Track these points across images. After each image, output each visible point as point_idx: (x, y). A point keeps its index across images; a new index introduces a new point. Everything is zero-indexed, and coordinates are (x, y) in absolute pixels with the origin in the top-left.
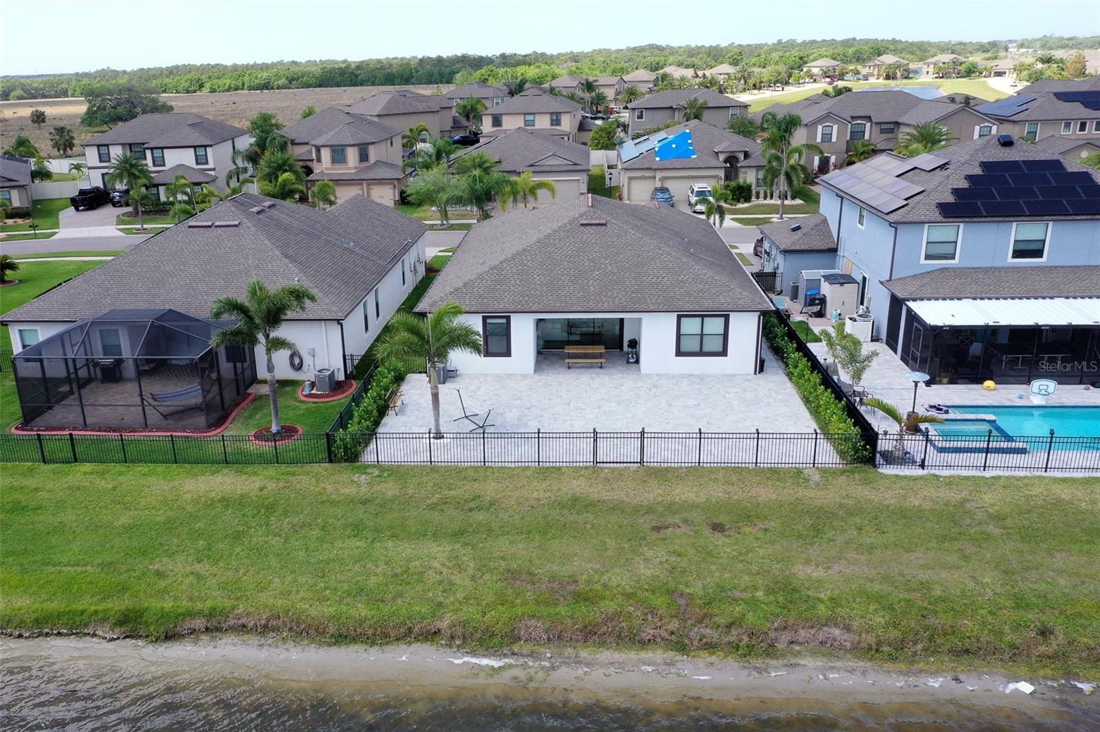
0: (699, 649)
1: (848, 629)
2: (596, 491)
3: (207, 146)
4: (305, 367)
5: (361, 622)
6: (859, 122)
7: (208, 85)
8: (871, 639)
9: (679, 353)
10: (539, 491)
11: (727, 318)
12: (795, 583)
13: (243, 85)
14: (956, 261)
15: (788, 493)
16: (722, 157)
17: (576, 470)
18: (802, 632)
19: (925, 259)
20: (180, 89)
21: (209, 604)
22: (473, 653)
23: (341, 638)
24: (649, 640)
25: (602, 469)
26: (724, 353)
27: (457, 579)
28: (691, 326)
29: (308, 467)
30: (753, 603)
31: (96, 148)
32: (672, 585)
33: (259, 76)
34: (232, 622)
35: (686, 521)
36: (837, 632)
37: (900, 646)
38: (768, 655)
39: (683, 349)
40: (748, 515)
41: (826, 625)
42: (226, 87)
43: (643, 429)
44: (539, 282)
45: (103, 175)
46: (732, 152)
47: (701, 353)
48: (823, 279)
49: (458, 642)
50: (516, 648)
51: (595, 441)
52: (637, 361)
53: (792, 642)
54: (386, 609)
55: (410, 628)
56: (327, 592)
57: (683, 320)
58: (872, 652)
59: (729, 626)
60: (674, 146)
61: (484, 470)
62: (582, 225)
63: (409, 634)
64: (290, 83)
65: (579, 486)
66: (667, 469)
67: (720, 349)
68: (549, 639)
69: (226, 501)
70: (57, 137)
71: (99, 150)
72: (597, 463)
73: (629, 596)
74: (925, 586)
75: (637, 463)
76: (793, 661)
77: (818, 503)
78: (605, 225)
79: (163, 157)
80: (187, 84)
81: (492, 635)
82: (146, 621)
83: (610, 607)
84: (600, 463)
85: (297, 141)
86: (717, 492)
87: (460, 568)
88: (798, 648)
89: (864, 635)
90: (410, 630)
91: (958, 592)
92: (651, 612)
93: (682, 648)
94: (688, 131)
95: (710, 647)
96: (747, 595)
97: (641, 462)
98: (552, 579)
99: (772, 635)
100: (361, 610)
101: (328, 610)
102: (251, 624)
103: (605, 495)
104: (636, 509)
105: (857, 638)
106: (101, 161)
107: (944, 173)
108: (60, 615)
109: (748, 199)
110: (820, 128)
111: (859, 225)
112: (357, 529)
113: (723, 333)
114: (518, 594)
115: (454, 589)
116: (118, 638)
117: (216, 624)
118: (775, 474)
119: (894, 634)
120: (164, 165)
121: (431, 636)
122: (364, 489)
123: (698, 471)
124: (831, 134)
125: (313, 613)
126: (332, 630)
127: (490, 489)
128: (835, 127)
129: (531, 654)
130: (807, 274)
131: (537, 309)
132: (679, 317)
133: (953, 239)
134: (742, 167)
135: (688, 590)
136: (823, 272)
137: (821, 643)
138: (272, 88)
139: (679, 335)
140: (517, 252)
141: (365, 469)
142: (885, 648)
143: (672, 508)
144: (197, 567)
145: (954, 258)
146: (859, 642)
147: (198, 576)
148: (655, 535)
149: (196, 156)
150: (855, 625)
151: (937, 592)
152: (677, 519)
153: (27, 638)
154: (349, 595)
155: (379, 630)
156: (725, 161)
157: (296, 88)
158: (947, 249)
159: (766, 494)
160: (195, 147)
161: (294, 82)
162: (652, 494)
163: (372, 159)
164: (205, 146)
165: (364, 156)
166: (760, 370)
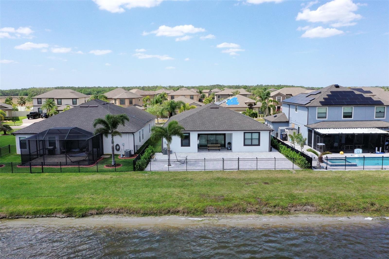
0: (266, 213)
1: (312, 206)
2: (225, 176)
3: (77, 98)
4: (120, 150)
5: (152, 209)
6: (288, 96)
8: (320, 208)
9: (245, 145)
10: (206, 176)
11: (259, 133)
12: (294, 194)
14: (327, 119)
15: (287, 175)
16: (247, 104)
17: (217, 171)
18: (298, 207)
19: (318, 118)
21: (97, 206)
22: (191, 217)
23: (145, 214)
24: (250, 212)
25: (226, 171)
26: (259, 145)
27: (184, 196)
28: (248, 136)
29: (126, 172)
30: (282, 200)
31: (37, 99)
32: (255, 196)
34: (106, 211)
35: (256, 182)
36: (309, 207)
37: (329, 210)
38: (288, 214)
39: (246, 144)
40: (276, 180)
41: (305, 205)
43: (239, 158)
44: (199, 123)
45: (38, 108)
46: (250, 103)
47: (252, 145)
48: (286, 129)
49: (186, 214)
50: (205, 215)
51: (223, 162)
52: (231, 149)
53: (295, 211)
54: (161, 205)
55: (169, 210)
56: (139, 201)
57: (246, 134)
58: (321, 211)
59: (275, 206)
60: (232, 101)
61: (187, 172)
62: (211, 108)
63: (168, 212)
65: (219, 175)
66: (247, 171)
67: (258, 144)
68: (216, 212)
69: (99, 181)
70: (20, 100)
71: (38, 100)
72: (224, 169)
73: (241, 199)
74: (334, 194)
75: (237, 169)
76: (297, 215)
77: (297, 177)
78: (218, 108)
79: (61, 102)
81: (197, 211)
82: (75, 211)
83: (236, 202)
84: (225, 169)
85: (108, 98)
86: (264, 176)
87: (184, 194)
88: (297, 212)
89: (318, 207)
90: (169, 211)
91: (345, 195)
92: (249, 203)
93: (261, 213)
94: (236, 97)
95: (269, 212)
96: (279, 198)
97: (238, 169)
98: (215, 196)
99: (289, 208)
100: (152, 205)
101: (140, 206)
102: (113, 212)
103: (228, 177)
104: (239, 180)
105: (315, 208)
106: (38, 104)
107: (320, 94)
108: (43, 211)
109: (256, 117)
110: (277, 97)
111: (296, 112)
112: (147, 186)
113: (258, 138)
114: (205, 200)
115: (183, 199)
116: (65, 217)
117: (100, 212)
118: (281, 171)
119: (327, 206)
120: (61, 104)
121: (176, 212)
122: (146, 177)
123: (257, 171)
124: (280, 99)
125: (135, 207)
126: (142, 212)
127: (190, 176)
128: (281, 97)
129: (211, 217)
130: (281, 128)
131: (199, 130)
132: (244, 133)
133: (325, 112)
134: (254, 107)
135: (260, 197)
136: (285, 127)
137: (305, 210)
139: (244, 139)
140: (191, 115)
141: (146, 172)
142: (325, 210)
143: (250, 179)
144: (92, 196)
145: (326, 118)
146: (317, 209)
147: (93, 199)
148: (246, 185)
149: (73, 102)
150: (315, 204)
151: (338, 195)
152: (253, 182)
153: (30, 218)
154: (147, 202)
155: (158, 211)
156: (249, 106)
158: (324, 115)
159: (280, 176)
160: (73, 99)
162: (243, 176)
163: (134, 103)
164: (76, 99)
165: (131, 103)
166: (271, 150)
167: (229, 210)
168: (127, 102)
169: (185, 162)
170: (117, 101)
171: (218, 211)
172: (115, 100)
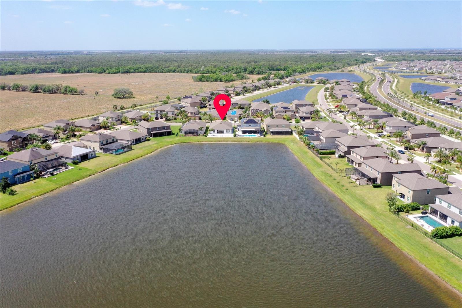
7: (107, 71)
9: (226, 132)
13: (120, 72)
20: (97, 72)
33: (125, 68)
42: (114, 72)
64: (135, 71)
80: (100, 70)
113: (229, 131)
131: (217, 129)
133: (245, 125)
138: (129, 73)
156: (239, 115)
157: (137, 73)
161: (136, 71)
165: (195, 114)
166: (232, 133)
167: (219, 142)
168: (193, 113)
169: (214, 136)
170: (189, 113)
171: (218, 142)
172: (189, 112)
